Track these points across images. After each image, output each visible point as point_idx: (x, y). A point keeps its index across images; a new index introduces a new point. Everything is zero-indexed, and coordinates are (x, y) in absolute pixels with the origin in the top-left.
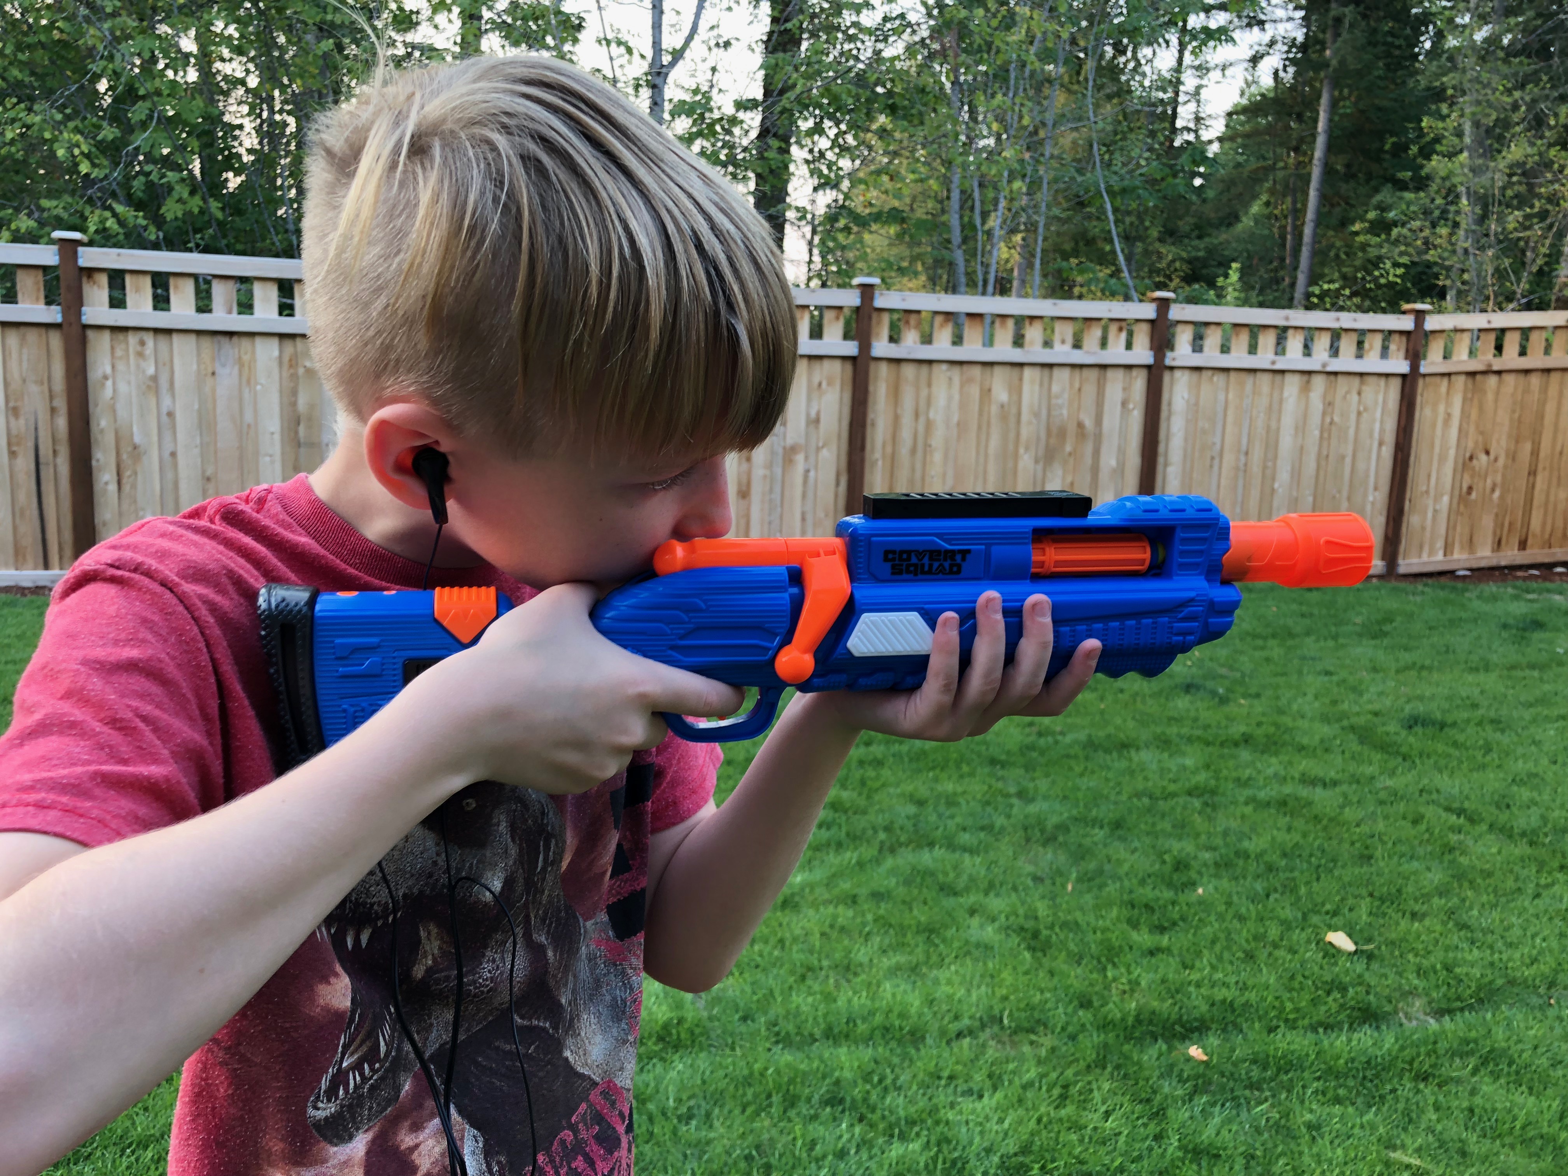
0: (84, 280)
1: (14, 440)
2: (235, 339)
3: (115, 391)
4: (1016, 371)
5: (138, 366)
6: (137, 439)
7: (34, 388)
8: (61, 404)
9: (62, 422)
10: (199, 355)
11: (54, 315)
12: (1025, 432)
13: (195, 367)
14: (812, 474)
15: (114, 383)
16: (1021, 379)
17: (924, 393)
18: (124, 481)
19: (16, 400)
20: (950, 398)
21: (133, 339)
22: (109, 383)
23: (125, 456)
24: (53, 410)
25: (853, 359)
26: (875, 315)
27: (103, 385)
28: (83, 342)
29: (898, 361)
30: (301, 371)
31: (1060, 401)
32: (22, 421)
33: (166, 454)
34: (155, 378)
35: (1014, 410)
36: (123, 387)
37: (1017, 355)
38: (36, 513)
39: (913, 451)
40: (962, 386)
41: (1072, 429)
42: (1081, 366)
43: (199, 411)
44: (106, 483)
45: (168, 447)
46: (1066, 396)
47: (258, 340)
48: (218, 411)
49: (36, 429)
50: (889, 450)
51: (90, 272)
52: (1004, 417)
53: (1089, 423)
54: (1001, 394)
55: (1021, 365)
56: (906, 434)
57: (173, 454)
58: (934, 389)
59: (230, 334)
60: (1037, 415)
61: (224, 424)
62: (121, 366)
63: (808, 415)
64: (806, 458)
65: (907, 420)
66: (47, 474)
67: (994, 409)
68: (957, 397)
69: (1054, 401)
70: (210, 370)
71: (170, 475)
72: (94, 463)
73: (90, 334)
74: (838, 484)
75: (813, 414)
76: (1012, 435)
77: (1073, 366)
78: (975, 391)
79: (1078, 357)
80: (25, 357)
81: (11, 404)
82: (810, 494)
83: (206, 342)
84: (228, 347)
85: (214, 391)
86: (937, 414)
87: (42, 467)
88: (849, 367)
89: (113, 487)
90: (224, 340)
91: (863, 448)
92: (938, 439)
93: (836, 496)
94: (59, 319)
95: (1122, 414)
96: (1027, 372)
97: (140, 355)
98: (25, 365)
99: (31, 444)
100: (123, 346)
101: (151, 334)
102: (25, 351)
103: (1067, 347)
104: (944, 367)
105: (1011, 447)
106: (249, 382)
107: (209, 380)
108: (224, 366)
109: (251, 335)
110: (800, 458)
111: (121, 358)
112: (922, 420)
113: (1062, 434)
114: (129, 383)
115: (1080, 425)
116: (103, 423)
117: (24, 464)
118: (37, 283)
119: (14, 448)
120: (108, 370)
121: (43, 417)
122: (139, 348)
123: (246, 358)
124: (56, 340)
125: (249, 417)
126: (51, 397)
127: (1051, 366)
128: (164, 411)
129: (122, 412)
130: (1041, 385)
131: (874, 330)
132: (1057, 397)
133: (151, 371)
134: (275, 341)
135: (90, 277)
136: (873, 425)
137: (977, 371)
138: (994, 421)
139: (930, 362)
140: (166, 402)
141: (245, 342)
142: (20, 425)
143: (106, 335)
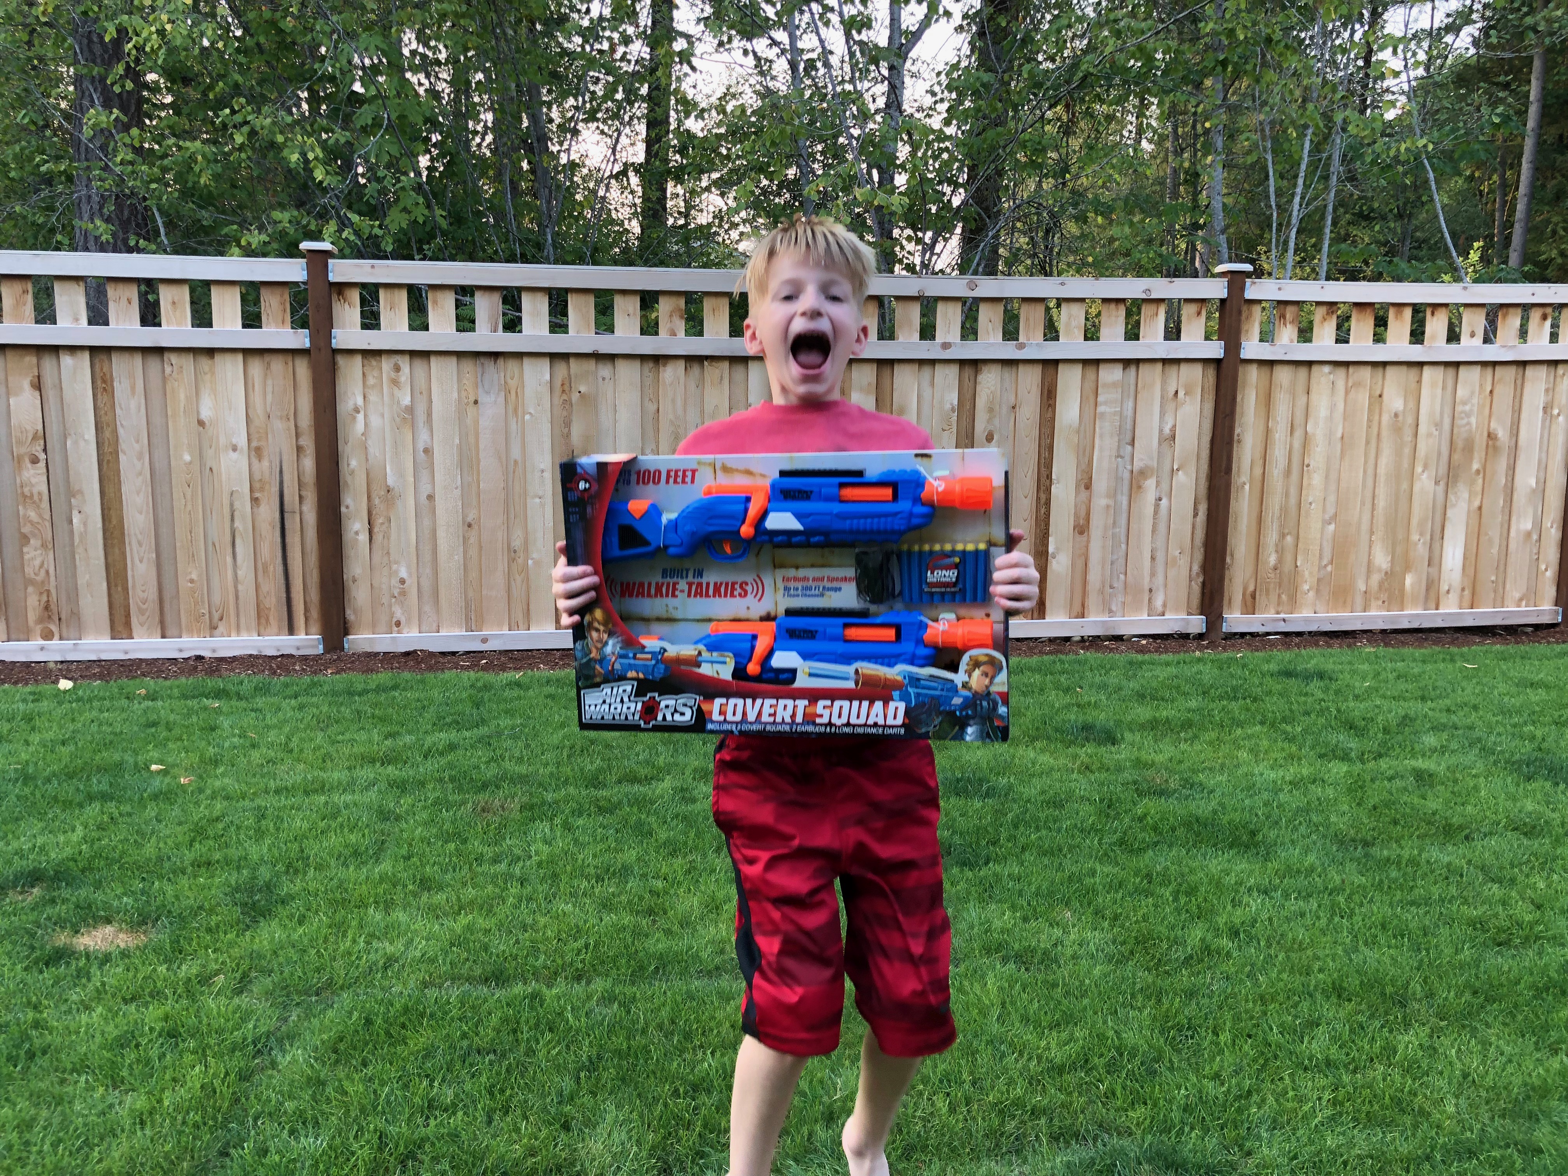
0: (334, 297)
1: (257, 485)
2: (501, 361)
3: (366, 425)
4: (1413, 372)
5: (392, 395)
6: (390, 481)
7: (278, 425)
8: (308, 442)
9: (309, 463)
10: (459, 380)
11: (301, 339)
12: (1423, 447)
13: (455, 395)
14: (1164, 502)
15: (365, 416)
16: (1419, 382)
17: (1302, 400)
18: (376, 530)
19: (259, 440)
20: (1333, 408)
21: (386, 364)
22: (360, 417)
23: (377, 501)
24: (299, 449)
25: (1217, 362)
26: (1245, 308)
27: (354, 418)
28: (333, 369)
29: (1271, 363)
30: (575, 397)
31: (1467, 408)
32: (266, 463)
33: (423, 498)
34: (410, 410)
35: (1410, 420)
36: (375, 421)
37: (1416, 353)
38: (280, 568)
39: (1288, 472)
40: (1347, 393)
41: (1480, 441)
42: (1494, 364)
43: (460, 447)
44: (357, 533)
45: (425, 490)
46: (1475, 401)
47: (526, 361)
48: (481, 446)
49: (281, 472)
50: (1258, 471)
51: (341, 288)
52: (1397, 429)
53: (1502, 434)
54: (1395, 401)
55: (1421, 364)
56: (1279, 453)
57: (431, 497)
58: (1314, 396)
59: (495, 355)
60: (1438, 425)
61: (488, 463)
62: (373, 397)
63: (1161, 431)
64: (1158, 484)
65: (1280, 434)
66: (293, 524)
67: (1385, 418)
68: (1341, 406)
69: (1459, 408)
70: (472, 399)
71: (426, 522)
72: (343, 509)
73: (341, 360)
74: (1196, 515)
75: (1167, 430)
76: (1407, 451)
77: (1484, 364)
78: (1362, 398)
79: (1491, 353)
80: (269, 389)
81: (254, 444)
82: (1162, 527)
83: (468, 366)
84: (493, 371)
85: (476, 422)
86: (1317, 429)
87: (286, 515)
88: (1211, 372)
89: (363, 537)
90: (489, 364)
91: (1228, 470)
92: (1317, 458)
93: (1194, 527)
94: (307, 344)
95: (1544, 421)
96: (1427, 371)
97: (395, 382)
98: (269, 397)
99: (275, 489)
100: (376, 373)
101: (407, 358)
102: (269, 382)
103: (1478, 340)
104: (1326, 369)
105: (1406, 464)
106: (516, 410)
107: (471, 410)
108: (488, 393)
109: (519, 356)
110: (1150, 483)
111: (373, 386)
112: (1298, 433)
113: (1469, 448)
114: (383, 416)
115: (1491, 436)
116: (354, 463)
117: (268, 512)
118: (283, 303)
119: (257, 495)
120: (360, 401)
121: (289, 457)
122: (393, 375)
123: (512, 383)
124: (302, 368)
125: (516, 453)
126: (297, 436)
127: (1457, 365)
128: (421, 446)
129: (374, 450)
130: (1444, 388)
131: (1244, 327)
132: (1464, 403)
133: (407, 401)
134: (546, 362)
135: (340, 293)
136: (1239, 441)
137: (1366, 373)
138: (1385, 433)
139: (1310, 364)
140: (423, 437)
141: (512, 365)
142: (264, 467)
143: (358, 360)
